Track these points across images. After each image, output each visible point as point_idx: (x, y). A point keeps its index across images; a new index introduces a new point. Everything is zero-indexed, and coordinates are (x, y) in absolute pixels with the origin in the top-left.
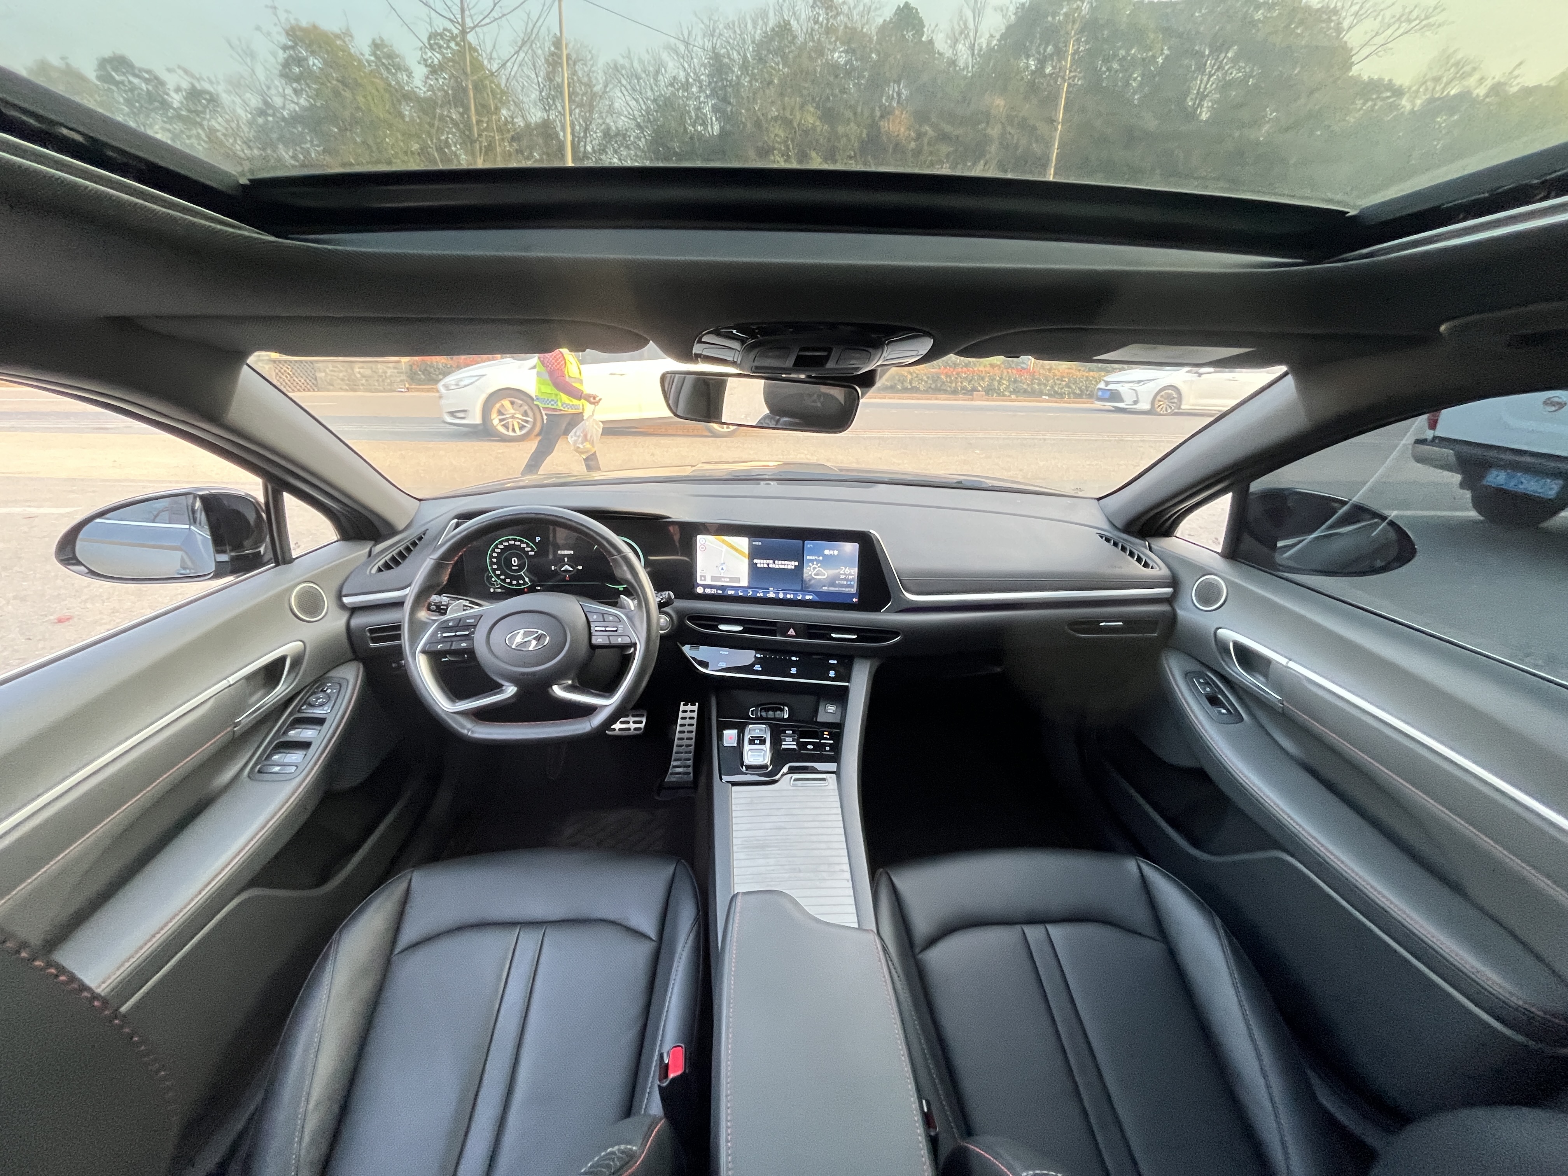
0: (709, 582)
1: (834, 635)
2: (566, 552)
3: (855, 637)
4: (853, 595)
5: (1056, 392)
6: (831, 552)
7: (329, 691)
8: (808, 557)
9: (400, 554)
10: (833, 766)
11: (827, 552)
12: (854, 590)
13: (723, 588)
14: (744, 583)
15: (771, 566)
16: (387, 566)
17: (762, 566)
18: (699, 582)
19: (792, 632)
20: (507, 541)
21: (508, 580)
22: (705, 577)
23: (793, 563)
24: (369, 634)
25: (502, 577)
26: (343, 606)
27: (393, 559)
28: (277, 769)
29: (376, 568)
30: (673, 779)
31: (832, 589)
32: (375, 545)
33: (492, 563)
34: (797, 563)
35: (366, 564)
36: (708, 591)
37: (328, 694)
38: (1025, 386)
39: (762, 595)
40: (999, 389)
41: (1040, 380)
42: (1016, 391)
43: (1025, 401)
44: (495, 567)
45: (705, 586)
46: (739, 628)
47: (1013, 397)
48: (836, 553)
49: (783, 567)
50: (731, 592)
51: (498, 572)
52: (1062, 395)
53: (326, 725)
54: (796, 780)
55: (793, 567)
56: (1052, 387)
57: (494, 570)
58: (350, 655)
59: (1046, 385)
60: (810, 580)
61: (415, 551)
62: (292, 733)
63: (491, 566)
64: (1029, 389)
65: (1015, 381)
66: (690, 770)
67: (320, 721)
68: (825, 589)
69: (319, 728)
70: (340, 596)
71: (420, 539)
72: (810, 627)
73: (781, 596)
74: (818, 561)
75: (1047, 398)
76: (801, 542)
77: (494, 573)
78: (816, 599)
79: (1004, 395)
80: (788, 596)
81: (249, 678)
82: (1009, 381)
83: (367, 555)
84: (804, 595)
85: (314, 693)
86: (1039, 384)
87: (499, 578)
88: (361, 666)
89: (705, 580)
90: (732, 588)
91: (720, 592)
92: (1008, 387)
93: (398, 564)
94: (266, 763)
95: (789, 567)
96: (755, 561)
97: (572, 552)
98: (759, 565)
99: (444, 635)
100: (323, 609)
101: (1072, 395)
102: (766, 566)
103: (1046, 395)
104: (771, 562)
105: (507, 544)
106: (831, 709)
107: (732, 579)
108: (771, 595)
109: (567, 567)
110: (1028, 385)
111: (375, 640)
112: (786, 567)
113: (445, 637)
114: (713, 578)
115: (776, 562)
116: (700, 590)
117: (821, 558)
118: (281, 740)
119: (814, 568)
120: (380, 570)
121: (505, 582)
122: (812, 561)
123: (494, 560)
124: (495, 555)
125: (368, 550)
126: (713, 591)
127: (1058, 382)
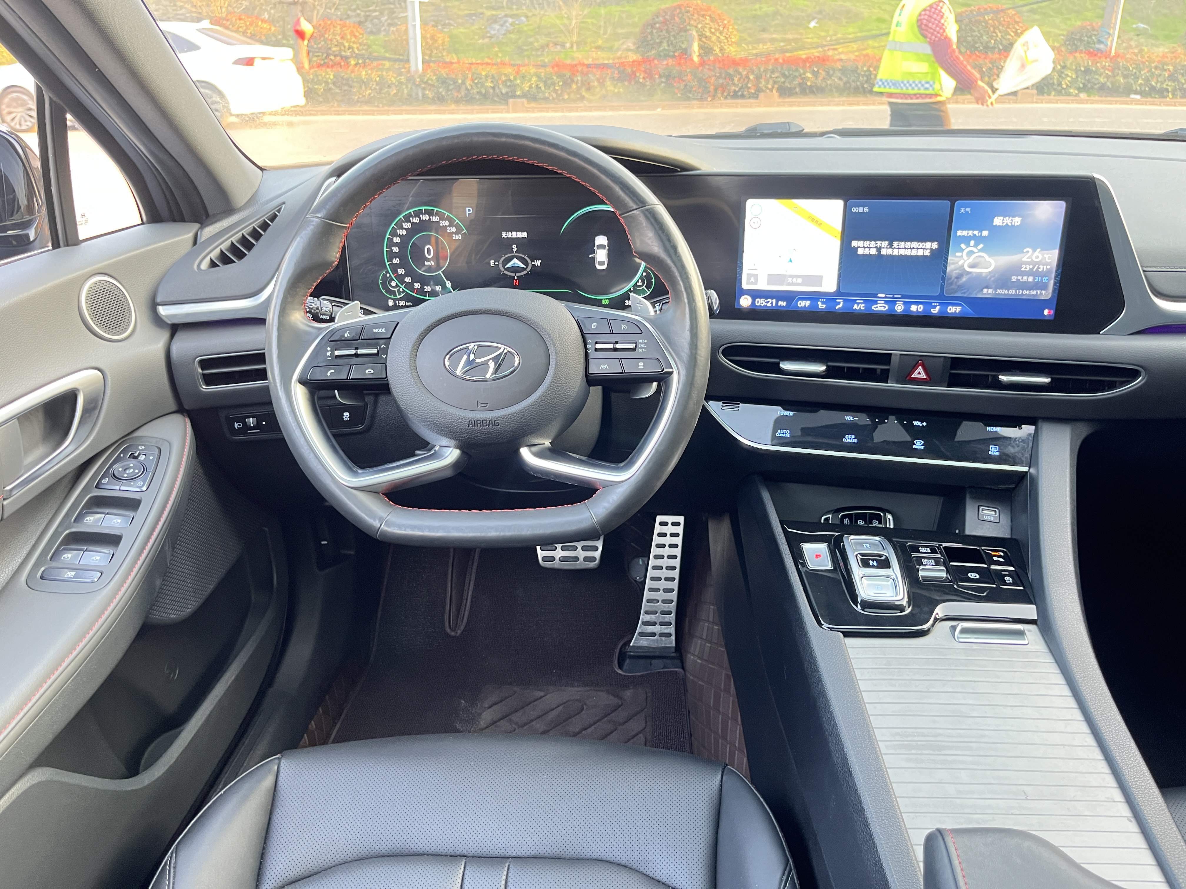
0: (762, 285)
1: (1003, 378)
2: (515, 235)
3: (1047, 380)
4: (1045, 303)
5: (1153, 88)
6: (1008, 221)
7: (142, 458)
8: (959, 233)
9: (244, 241)
10: (1029, 611)
11: (998, 221)
12: (1047, 294)
13: (789, 296)
14: (830, 285)
15: (884, 252)
16: (225, 259)
17: (867, 251)
18: (745, 286)
19: (920, 373)
20: (417, 214)
21: (417, 286)
22: (756, 276)
23: (928, 245)
24: (200, 370)
25: (408, 280)
26: (158, 321)
27: (233, 248)
28: (71, 574)
29: (207, 261)
30: (644, 642)
31: (1002, 292)
32: (202, 227)
33: (392, 255)
34: (935, 245)
35: (189, 257)
36: (761, 302)
37: (141, 463)
38: (1102, 80)
39: (862, 307)
40: (1060, 84)
41: (1127, 69)
42: (1084, 89)
43: (1101, 102)
44: (396, 261)
45: (755, 294)
46: (820, 368)
47: (1083, 96)
48: (1017, 221)
49: (908, 252)
50: (802, 304)
51: (401, 271)
52: (1162, 93)
53: (143, 508)
54: (964, 631)
55: (927, 253)
56: (1147, 80)
57: (394, 268)
58: (172, 405)
59: (1137, 78)
60: (959, 277)
61: (266, 236)
62: (90, 519)
63: (390, 259)
64: (1109, 84)
65: (1087, 71)
66: (672, 629)
67: (132, 504)
68: (988, 293)
69: (131, 514)
70: (153, 305)
71: (273, 218)
72: (956, 362)
73: (899, 308)
74: (979, 240)
75: (1138, 97)
76: (948, 203)
77: (395, 271)
78: (970, 312)
79: (1069, 94)
80: (914, 308)
81: (24, 417)
82: (1076, 71)
83: (191, 242)
84: (945, 305)
85: (118, 460)
86: (1125, 77)
87: (402, 282)
88: (188, 421)
89: (756, 283)
90: (804, 296)
91: (783, 303)
92: (1074, 81)
93: (241, 255)
94: (54, 564)
95: (920, 253)
96: (854, 243)
97: (525, 235)
98: (860, 251)
99: (337, 353)
100: (129, 323)
101: (1179, 93)
102: (874, 252)
103: (1136, 93)
104: (885, 244)
105: (416, 220)
106: (989, 513)
107: (807, 279)
108: (881, 307)
109: (516, 262)
110: (1108, 77)
111: (209, 380)
112: (914, 253)
113: (337, 357)
114: (772, 278)
115: (895, 244)
116: (745, 302)
117: (985, 233)
118: (74, 530)
119: (971, 253)
120: (213, 264)
121: (413, 290)
122: (966, 240)
123: (396, 249)
124: (396, 240)
125: (191, 235)
126: (770, 303)
127: (1157, 72)
